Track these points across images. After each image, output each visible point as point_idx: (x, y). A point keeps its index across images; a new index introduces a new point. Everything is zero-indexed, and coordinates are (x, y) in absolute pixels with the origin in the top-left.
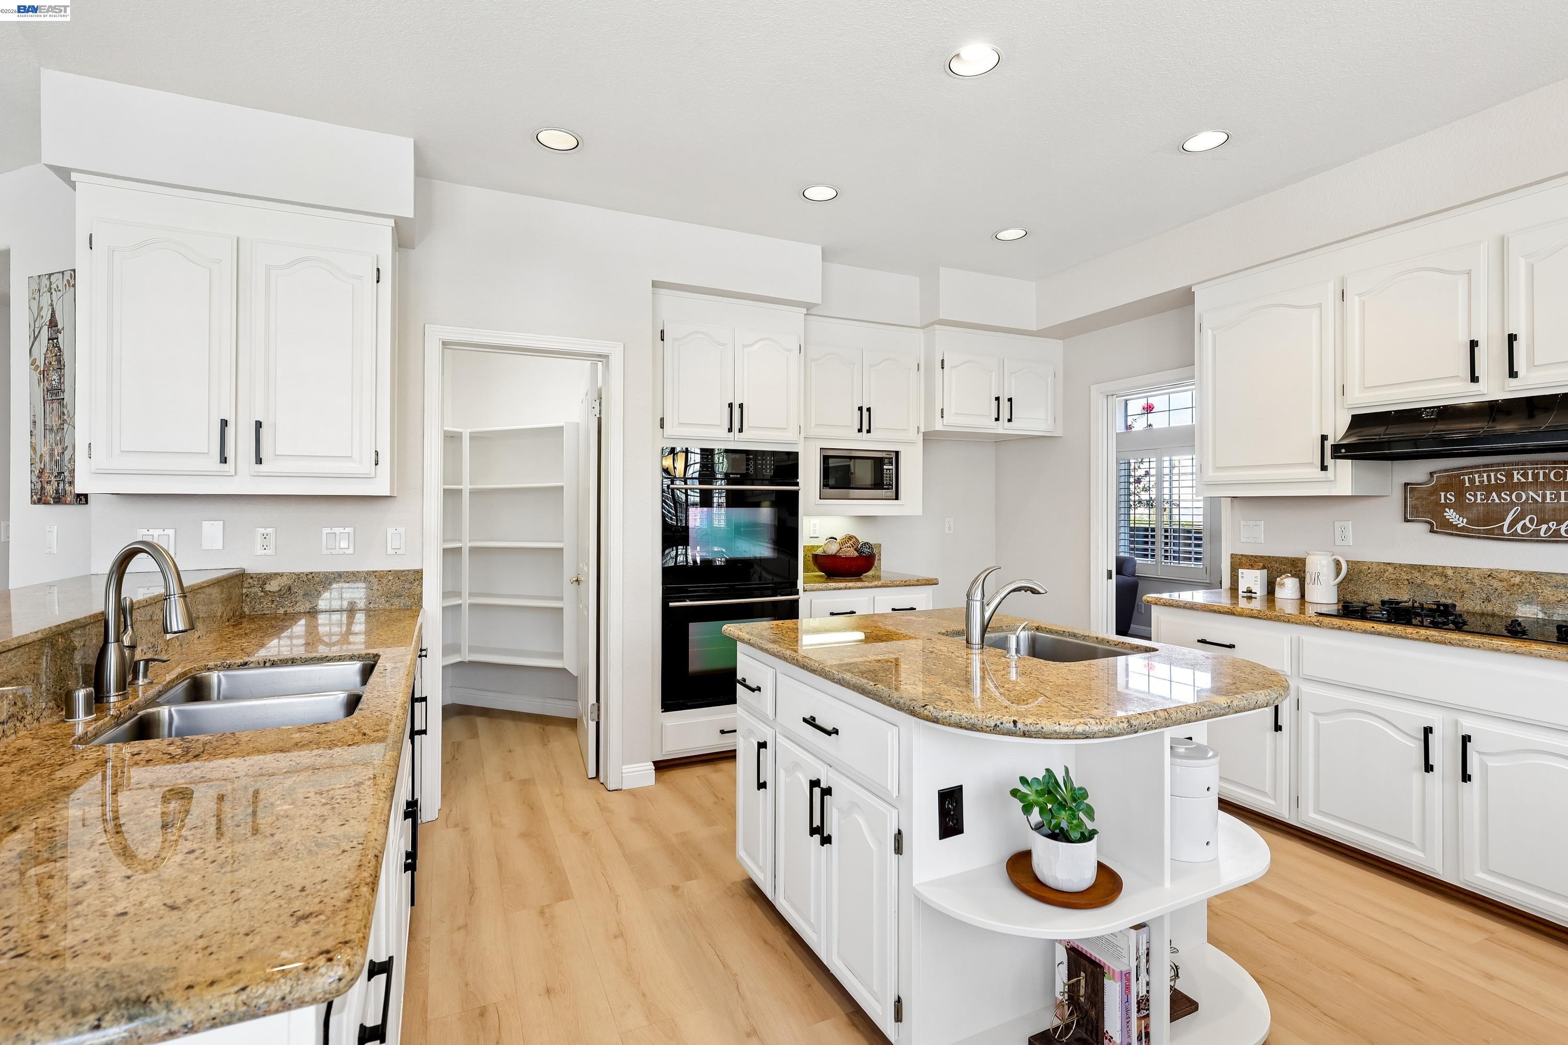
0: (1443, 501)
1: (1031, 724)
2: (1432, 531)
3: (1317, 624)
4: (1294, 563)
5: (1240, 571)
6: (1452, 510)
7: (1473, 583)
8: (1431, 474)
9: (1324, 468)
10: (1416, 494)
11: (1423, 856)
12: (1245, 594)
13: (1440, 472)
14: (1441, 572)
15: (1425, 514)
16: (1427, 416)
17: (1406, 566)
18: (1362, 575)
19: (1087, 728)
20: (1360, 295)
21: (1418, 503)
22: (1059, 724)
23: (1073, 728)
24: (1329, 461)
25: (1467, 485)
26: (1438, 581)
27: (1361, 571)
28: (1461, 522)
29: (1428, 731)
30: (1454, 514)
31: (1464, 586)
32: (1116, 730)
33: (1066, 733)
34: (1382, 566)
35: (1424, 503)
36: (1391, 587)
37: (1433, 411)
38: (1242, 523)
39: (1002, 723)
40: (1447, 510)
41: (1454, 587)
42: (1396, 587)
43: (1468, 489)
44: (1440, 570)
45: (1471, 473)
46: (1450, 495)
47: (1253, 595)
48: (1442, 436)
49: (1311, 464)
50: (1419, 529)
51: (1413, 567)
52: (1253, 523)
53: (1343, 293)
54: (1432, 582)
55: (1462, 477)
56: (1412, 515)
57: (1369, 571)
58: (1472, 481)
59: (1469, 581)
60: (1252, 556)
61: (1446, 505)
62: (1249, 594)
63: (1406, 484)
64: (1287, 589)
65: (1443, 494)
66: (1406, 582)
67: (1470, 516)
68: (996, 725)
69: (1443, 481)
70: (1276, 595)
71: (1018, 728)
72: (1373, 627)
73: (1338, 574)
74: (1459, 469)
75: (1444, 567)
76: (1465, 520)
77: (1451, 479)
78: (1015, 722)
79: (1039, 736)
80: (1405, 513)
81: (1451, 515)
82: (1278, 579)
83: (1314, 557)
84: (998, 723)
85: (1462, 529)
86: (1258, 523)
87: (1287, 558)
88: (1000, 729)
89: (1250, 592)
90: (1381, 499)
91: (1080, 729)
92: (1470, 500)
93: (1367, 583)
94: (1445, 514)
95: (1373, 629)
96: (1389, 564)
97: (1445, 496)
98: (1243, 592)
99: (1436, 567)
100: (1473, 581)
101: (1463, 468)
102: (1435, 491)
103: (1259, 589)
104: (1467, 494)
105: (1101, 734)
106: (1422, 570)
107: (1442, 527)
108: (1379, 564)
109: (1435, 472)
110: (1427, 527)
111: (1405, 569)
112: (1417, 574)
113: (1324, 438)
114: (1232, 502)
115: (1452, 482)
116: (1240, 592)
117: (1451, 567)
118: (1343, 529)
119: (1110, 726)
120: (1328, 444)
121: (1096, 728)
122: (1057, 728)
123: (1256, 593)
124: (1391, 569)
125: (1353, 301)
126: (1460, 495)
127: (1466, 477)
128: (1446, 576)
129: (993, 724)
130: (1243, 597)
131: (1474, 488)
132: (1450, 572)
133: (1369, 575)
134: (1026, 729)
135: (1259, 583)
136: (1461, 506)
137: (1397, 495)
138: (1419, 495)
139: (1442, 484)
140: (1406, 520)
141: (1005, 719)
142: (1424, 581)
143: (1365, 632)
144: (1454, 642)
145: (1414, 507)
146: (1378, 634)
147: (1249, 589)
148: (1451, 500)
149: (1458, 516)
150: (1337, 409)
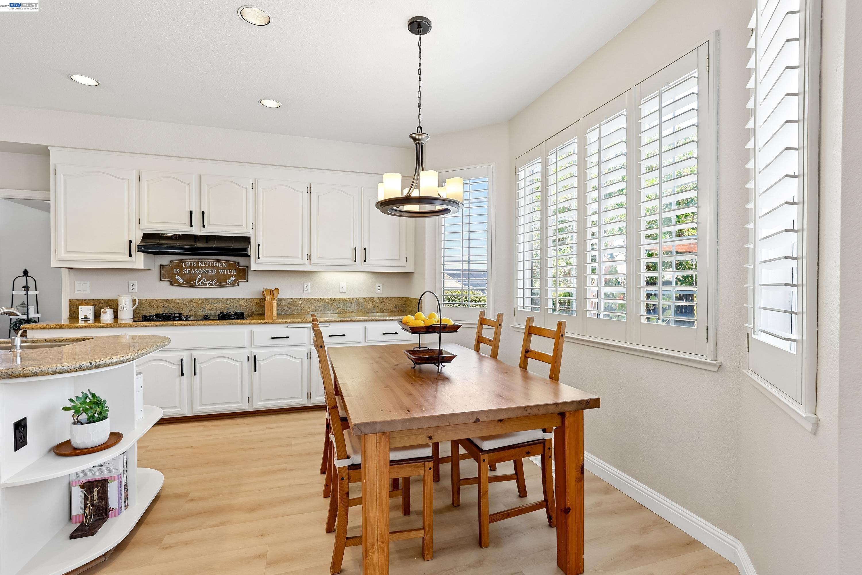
0: (175, 273)
1: (99, 361)
2: (171, 285)
3: (135, 325)
4: (108, 302)
5: (80, 307)
6: (178, 276)
7: (186, 305)
8: (171, 261)
9: (131, 255)
10: (165, 269)
11: (180, 410)
12: (83, 319)
13: (174, 260)
14: (174, 301)
15: (168, 278)
16: (175, 237)
17: (161, 300)
18: (142, 305)
19: (124, 358)
20: (147, 181)
21: (166, 273)
22: (113, 359)
23: (119, 359)
24: (133, 253)
25: (184, 266)
26: (173, 305)
27: (142, 303)
28: (181, 281)
29: (182, 360)
30: (179, 277)
31: (183, 306)
32: (134, 358)
33: (116, 362)
34: (151, 300)
35: (168, 273)
36: (155, 309)
37: (177, 236)
38: (76, 283)
39: (83, 365)
40: (177, 276)
41: (179, 307)
42: (157, 309)
43: (184, 268)
44: (174, 300)
45: (185, 262)
46: (178, 270)
47: (88, 319)
48: (183, 246)
49: (123, 254)
50: (166, 284)
51: (164, 300)
52: (83, 282)
53: (139, 177)
54: (171, 306)
55: (182, 263)
56: (163, 278)
57: (145, 303)
58: (185, 265)
59: (184, 304)
60: (83, 300)
61: (176, 274)
62: (85, 319)
63: (161, 265)
64: (107, 315)
65: (175, 270)
66: (161, 306)
67: (185, 278)
68: (80, 366)
69: (175, 264)
70: (101, 318)
71: (93, 365)
72: (161, 323)
73: (134, 305)
74: (181, 260)
75: (175, 299)
76: (183, 280)
77: (178, 264)
78: (91, 363)
79: (104, 366)
80: (161, 277)
81: (178, 278)
82: (102, 310)
83: (123, 297)
84: (81, 365)
85: (182, 283)
86: (86, 282)
87: (104, 300)
88: (83, 368)
89: (86, 318)
90: (150, 271)
91: (121, 359)
92: (185, 272)
93: (145, 308)
94: (176, 278)
95: (160, 324)
96: (154, 299)
97: (176, 270)
98: (82, 318)
99: (173, 299)
100: (186, 304)
101: (182, 260)
102: (172, 268)
103: (91, 316)
104: (184, 270)
105: (129, 360)
106: (167, 301)
107: (174, 283)
108: (149, 300)
109: (172, 261)
110: (168, 283)
111: (160, 301)
112: (165, 303)
113: (131, 242)
114: (69, 271)
115: (178, 265)
116: (80, 319)
117: (178, 299)
118: (133, 285)
119: (132, 356)
120: (133, 244)
121: (127, 358)
122: (112, 361)
123: (90, 318)
124: (155, 301)
125: (144, 183)
126: (181, 270)
127: (183, 263)
128: (176, 303)
129: (78, 366)
130: (82, 321)
131: (186, 268)
132: (178, 301)
133: (145, 305)
134: (97, 364)
135: (91, 313)
136: (181, 275)
137: (157, 270)
138: (166, 270)
139: (175, 266)
140: (161, 280)
141: (84, 362)
142: (168, 305)
143: (157, 326)
144: (191, 324)
145: (164, 275)
146: (163, 326)
147: (85, 316)
148: (178, 272)
149: (180, 278)
150: (136, 230)
